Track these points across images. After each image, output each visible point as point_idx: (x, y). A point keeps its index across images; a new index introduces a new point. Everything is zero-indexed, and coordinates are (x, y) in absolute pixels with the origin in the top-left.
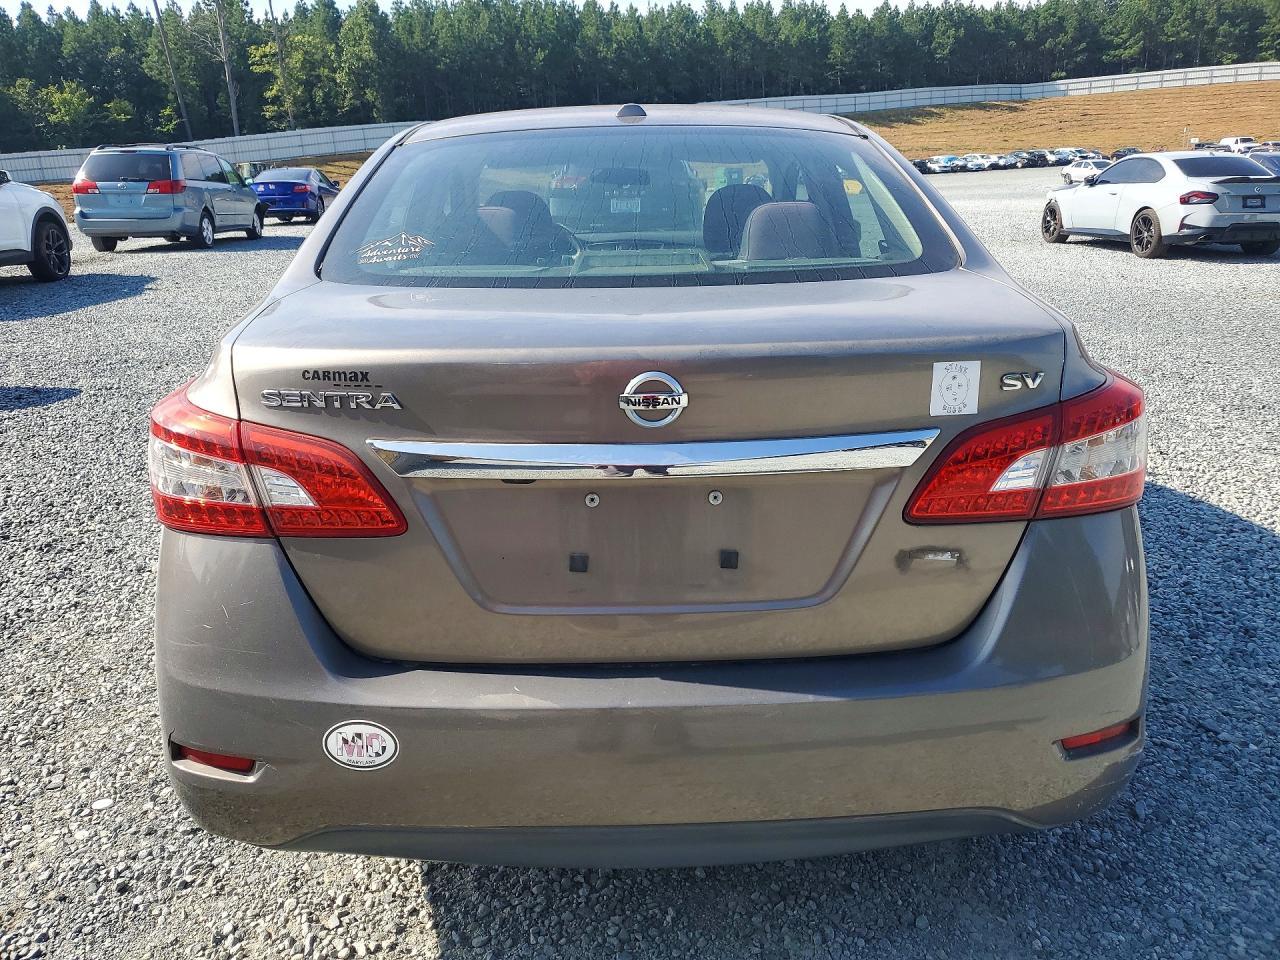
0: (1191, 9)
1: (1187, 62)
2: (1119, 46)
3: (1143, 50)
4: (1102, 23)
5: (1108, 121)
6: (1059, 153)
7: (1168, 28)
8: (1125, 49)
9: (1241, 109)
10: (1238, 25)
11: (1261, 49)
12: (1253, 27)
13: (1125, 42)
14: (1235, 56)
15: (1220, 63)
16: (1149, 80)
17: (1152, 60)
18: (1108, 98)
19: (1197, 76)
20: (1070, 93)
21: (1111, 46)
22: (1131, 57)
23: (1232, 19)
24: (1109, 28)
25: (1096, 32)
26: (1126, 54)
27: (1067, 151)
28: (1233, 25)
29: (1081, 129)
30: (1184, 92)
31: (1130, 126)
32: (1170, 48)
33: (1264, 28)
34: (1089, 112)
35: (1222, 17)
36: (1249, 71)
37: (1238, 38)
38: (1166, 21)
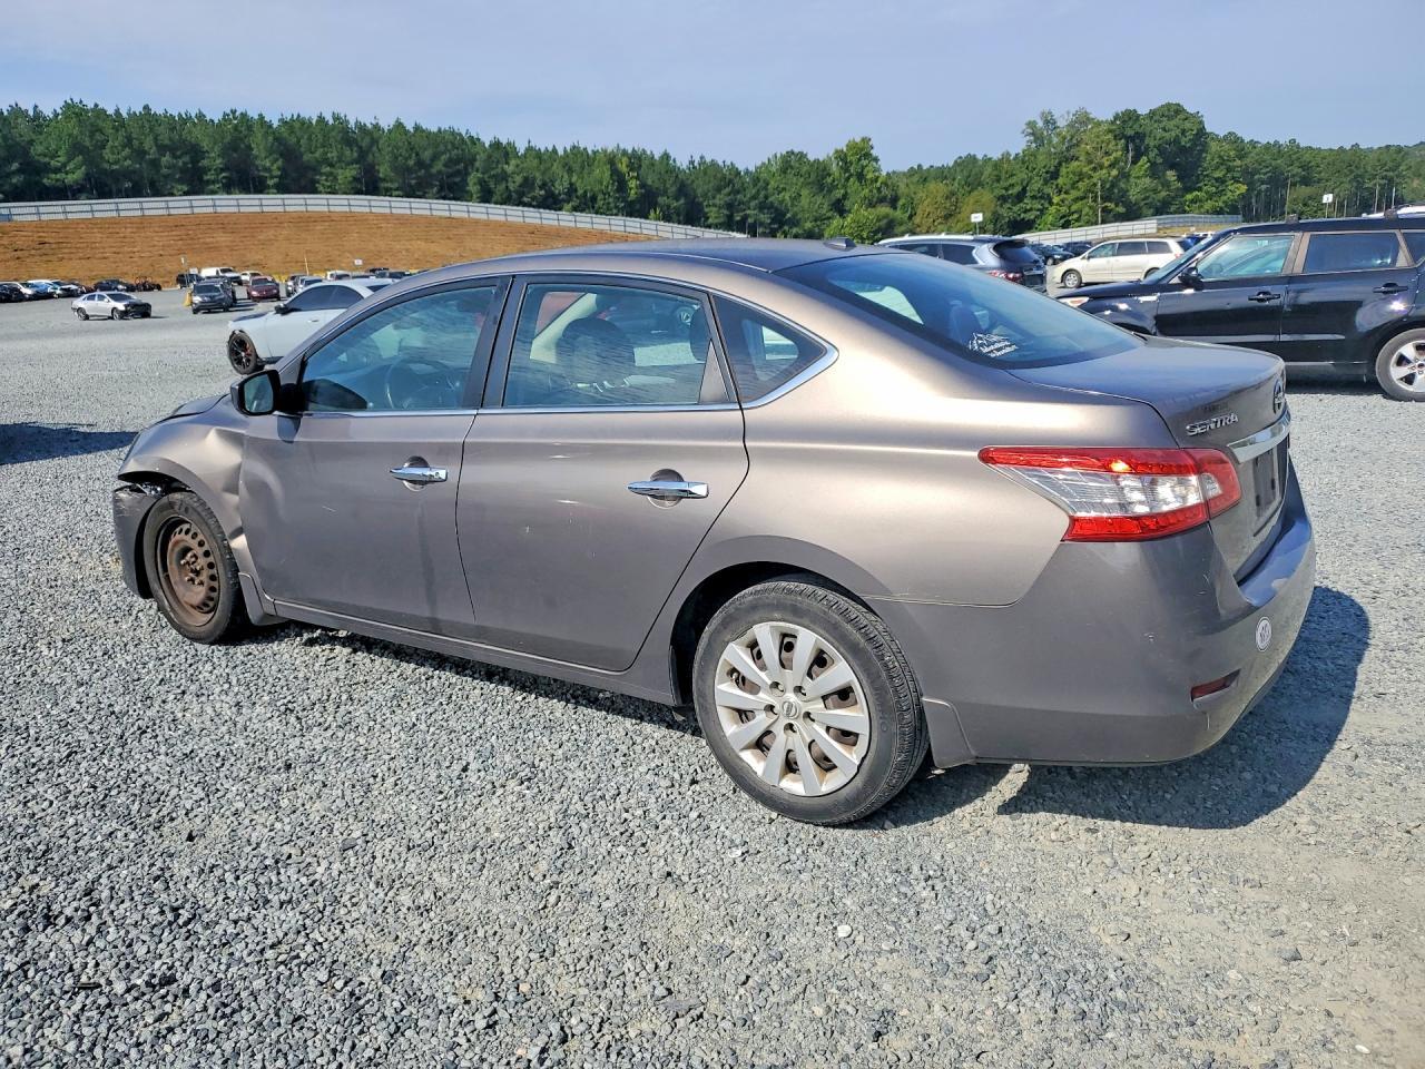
0: (126, 137)
1: (136, 192)
2: (57, 170)
3: (88, 177)
4: (31, 142)
5: (74, 251)
6: (33, 286)
7: (107, 154)
8: (67, 173)
9: (208, 240)
10: (180, 157)
11: (208, 182)
12: (195, 161)
13: (64, 165)
14: (185, 188)
15: (172, 195)
16: (105, 208)
17: (99, 186)
18: (66, 225)
19: (154, 206)
20: (15, 218)
21: (46, 169)
22: (76, 182)
23: (171, 149)
24: (40, 149)
25: (26, 152)
26: (70, 179)
27: (44, 283)
28: (174, 156)
29: (45, 258)
30: (143, 223)
31: (100, 255)
32: (117, 176)
33: (205, 163)
34: (46, 240)
35: (162, 149)
36: (203, 203)
37: (183, 171)
38: (104, 147)
